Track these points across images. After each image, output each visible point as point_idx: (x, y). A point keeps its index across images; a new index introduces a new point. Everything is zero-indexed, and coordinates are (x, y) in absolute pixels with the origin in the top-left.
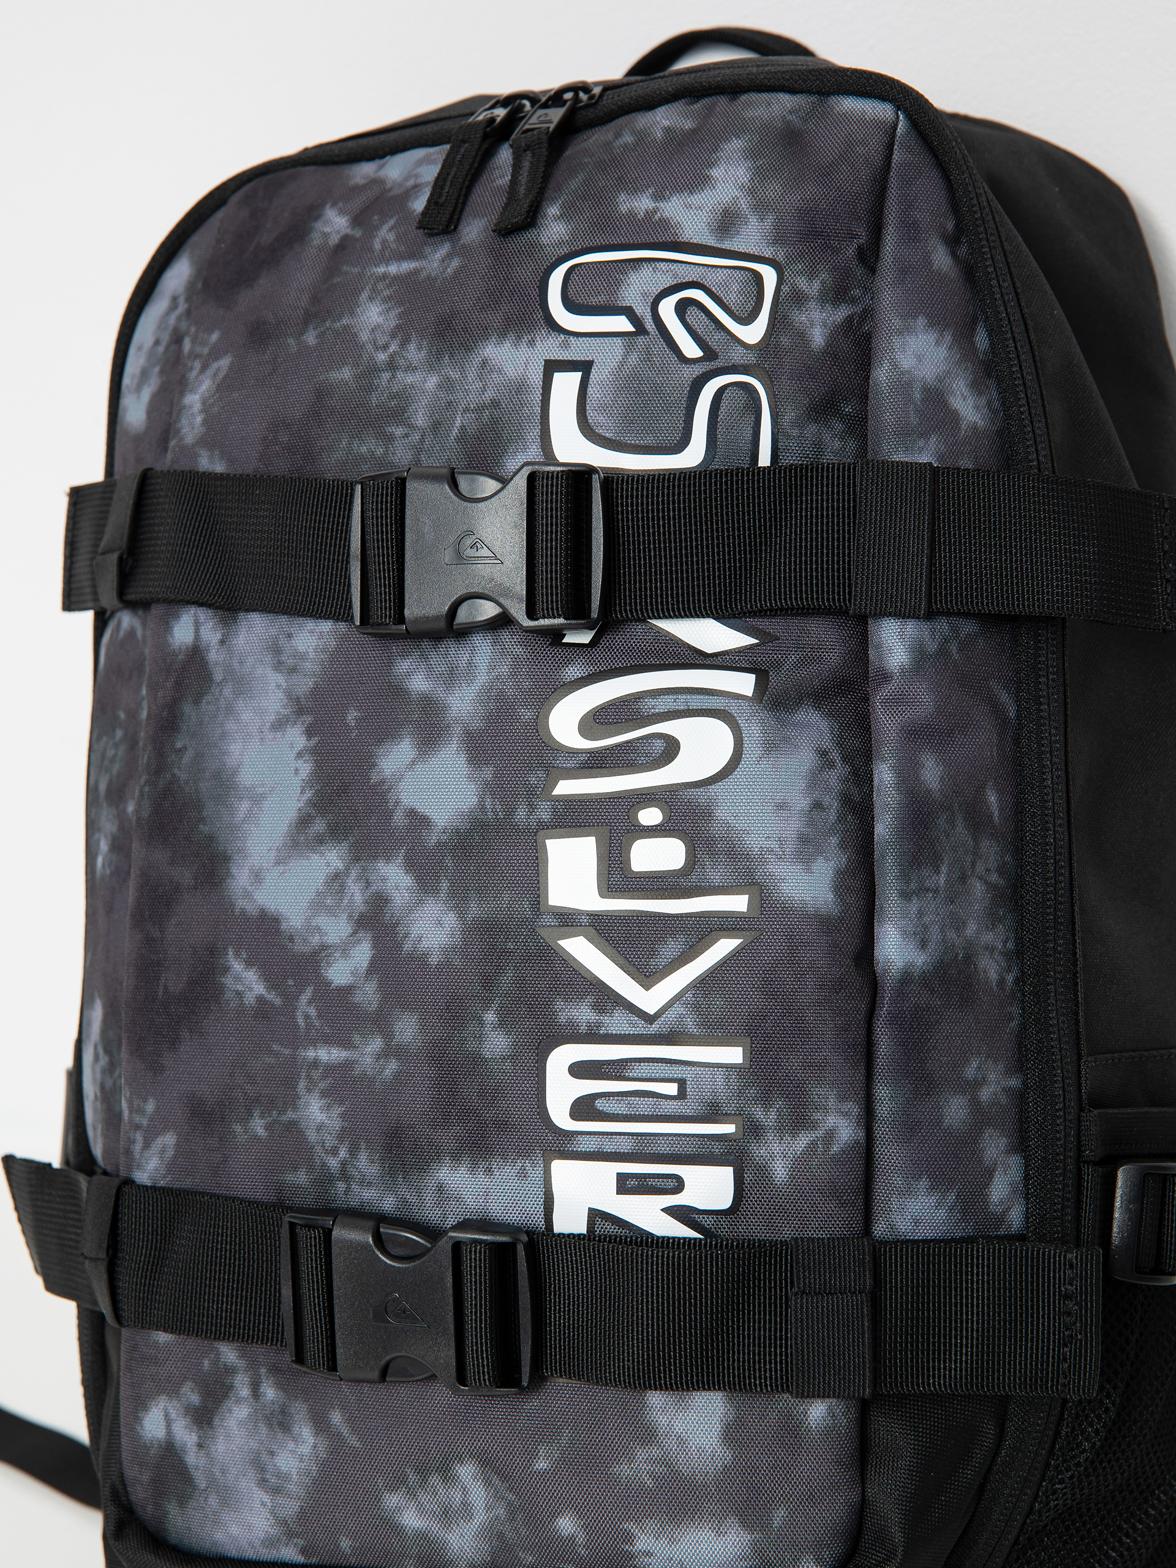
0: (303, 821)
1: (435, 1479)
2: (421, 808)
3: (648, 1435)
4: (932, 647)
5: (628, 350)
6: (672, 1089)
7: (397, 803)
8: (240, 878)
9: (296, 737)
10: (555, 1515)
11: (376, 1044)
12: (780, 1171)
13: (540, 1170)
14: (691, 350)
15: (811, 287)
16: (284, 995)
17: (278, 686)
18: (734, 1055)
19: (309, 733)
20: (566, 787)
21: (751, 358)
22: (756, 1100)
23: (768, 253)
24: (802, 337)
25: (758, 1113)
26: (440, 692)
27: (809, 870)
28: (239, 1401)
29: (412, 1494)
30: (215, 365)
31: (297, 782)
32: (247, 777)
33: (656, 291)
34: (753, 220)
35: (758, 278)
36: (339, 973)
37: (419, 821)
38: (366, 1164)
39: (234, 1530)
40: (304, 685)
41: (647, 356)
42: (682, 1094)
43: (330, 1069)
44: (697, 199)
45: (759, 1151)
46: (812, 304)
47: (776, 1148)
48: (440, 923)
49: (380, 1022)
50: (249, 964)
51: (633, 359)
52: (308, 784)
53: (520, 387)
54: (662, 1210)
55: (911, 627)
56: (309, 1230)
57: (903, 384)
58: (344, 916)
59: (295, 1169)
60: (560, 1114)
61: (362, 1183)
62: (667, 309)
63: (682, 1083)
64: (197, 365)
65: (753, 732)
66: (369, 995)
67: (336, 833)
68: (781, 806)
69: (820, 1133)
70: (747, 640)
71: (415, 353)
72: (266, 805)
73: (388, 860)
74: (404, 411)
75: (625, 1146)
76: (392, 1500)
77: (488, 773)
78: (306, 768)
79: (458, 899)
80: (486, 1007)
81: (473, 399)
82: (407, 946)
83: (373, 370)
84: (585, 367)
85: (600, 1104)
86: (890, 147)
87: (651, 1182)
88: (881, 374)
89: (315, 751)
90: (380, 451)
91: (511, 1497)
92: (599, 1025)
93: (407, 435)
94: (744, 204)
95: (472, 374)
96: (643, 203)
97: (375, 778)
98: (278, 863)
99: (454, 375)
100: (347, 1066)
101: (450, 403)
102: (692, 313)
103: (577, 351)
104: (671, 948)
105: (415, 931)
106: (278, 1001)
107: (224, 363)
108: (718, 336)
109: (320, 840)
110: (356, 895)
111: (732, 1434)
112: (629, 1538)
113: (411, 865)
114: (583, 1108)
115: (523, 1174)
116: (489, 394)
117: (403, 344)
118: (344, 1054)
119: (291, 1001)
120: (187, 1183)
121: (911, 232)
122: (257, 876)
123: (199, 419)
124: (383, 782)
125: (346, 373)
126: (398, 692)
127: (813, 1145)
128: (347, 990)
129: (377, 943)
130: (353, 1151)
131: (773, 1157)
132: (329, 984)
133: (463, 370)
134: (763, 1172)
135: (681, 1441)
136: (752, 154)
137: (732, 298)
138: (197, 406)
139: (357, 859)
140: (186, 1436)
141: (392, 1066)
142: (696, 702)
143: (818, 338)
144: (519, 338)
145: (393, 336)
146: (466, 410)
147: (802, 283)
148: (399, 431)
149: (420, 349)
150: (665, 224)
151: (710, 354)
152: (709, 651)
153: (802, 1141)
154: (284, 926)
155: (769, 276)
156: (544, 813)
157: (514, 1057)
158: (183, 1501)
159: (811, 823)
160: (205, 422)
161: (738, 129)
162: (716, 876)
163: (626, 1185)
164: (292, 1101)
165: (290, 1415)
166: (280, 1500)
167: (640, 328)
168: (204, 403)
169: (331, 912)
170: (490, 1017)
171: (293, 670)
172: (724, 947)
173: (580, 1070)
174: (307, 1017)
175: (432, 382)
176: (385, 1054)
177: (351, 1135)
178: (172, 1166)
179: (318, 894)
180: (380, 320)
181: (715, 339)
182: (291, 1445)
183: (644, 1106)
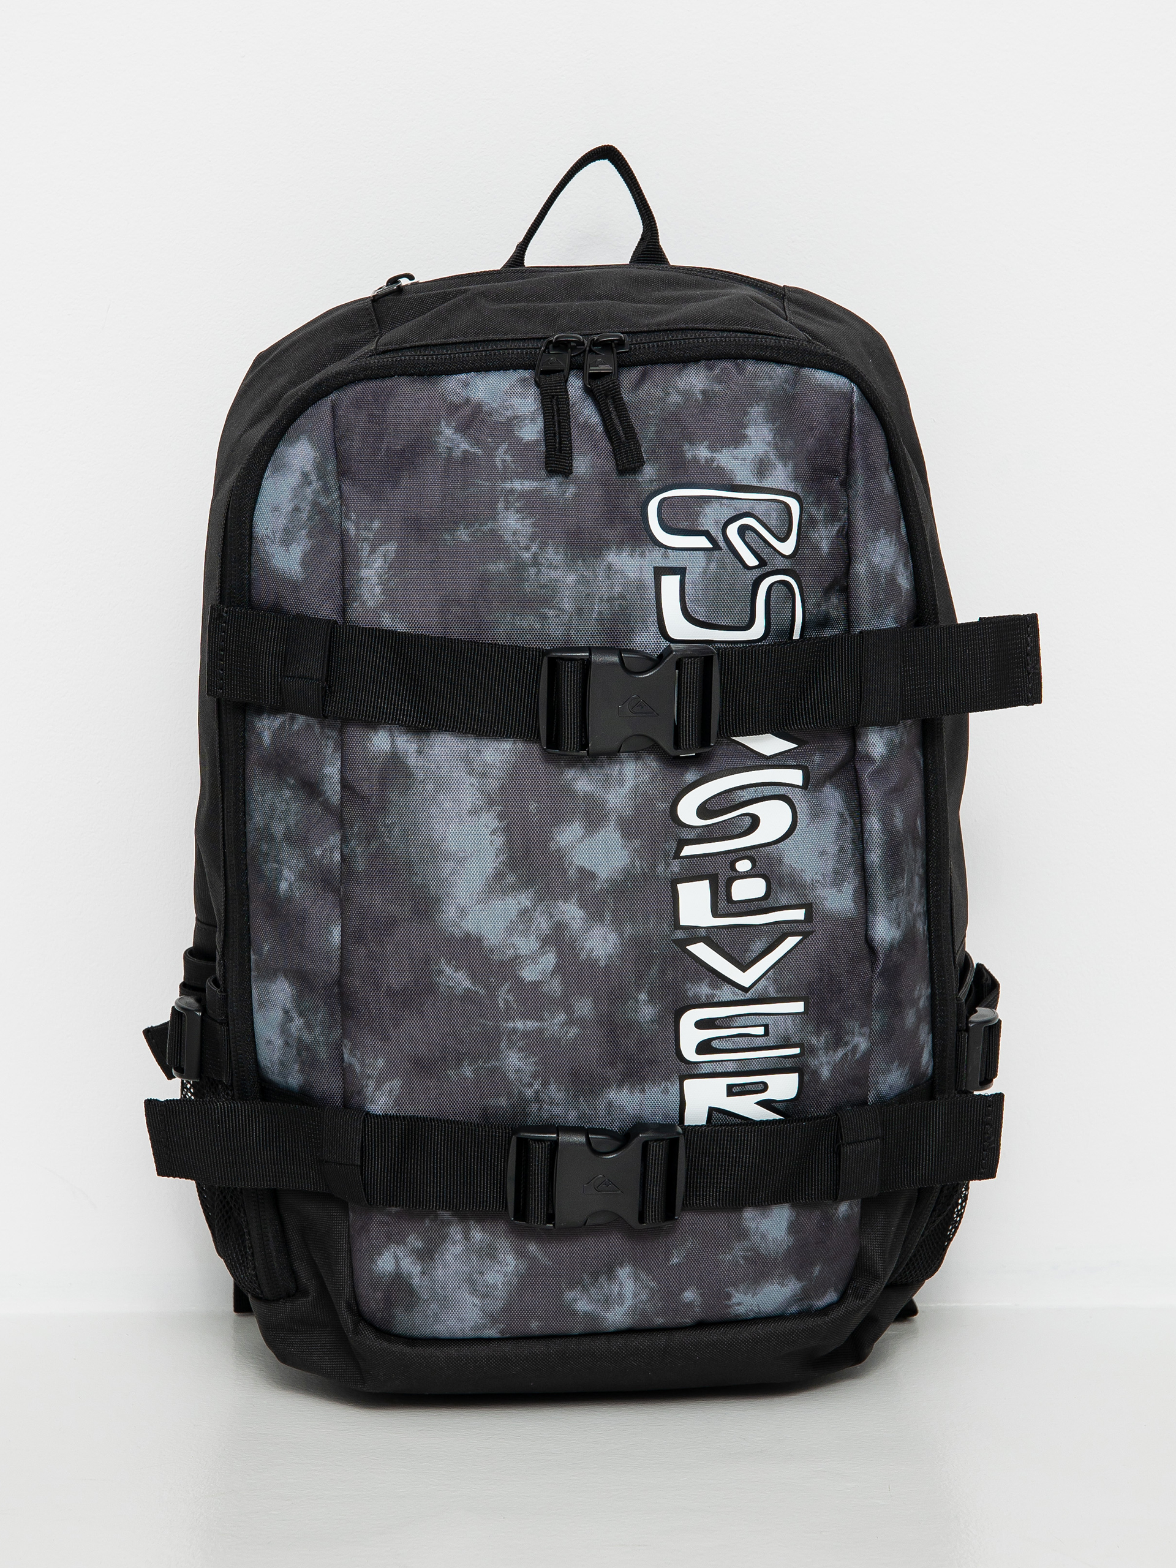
0: (498, 876)
1: (602, 1279)
2: (588, 866)
3: (743, 1234)
4: (897, 741)
5: (709, 560)
6: (760, 1031)
7: (571, 863)
8: (449, 914)
9: (490, 820)
10: (683, 1290)
11: (562, 1017)
12: (825, 1072)
13: (677, 1086)
14: (752, 561)
15: (819, 514)
16: (486, 987)
17: (472, 785)
18: (798, 1007)
19: (501, 817)
20: (688, 850)
21: (786, 565)
22: (812, 1033)
23: (791, 489)
24: (816, 548)
25: (814, 1040)
26: (599, 792)
27: (840, 891)
28: (454, 1243)
29: (585, 1289)
30: (383, 548)
31: (493, 850)
32: (450, 846)
33: (724, 520)
34: (780, 466)
35: (787, 507)
36: (530, 973)
37: (587, 875)
38: (555, 1092)
39: (451, 1322)
40: (493, 784)
41: (723, 566)
42: (766, 1033)
43: (525, 1034)
44: (740, 452)
45: (813, 1062)
46: (820, 526)
47: (824, 1059)
48: (606, 940)
49: (564, 1003)
50: (457, 968)
51: (713, 566)
52: (500, 851)
53: (640, 586)
54: (756, 1103)
55: (887, 733)
56: (535, 1143)
57: (874, 573)
58: (533, 937)
59: (499, 1095)
60: (689, 1051)
61: (551, 1103)
62: (732, 531)
63: (766, 1027)
64: (367, 547)
65: (802, 807)
66: (555, 987)
67: (525, 883)
68: (823, 853)
69: (850, 1047)
70: (788, 745)
71: (552, 554)
72: (467, 865)
73: (566, 899)
74: (553, 597)
75: (731, 1068)
76: (571, 1295)
77: (637, 843)
78: (499, 840)
79: (618, 924)
80: (639, 992)
81: (605, 592)
82: (583, 956)
83: (521, 566)
84: (681, 572)
85: (714, 1044)
86: (852, 412)
87: (748, 1088)
88: (861, 568)
89: (506, 830)
90: (538, 626)
91: (653, 1284)
92: (714, 996)
93: (557, 616)
94: (772, 456)
95: (601, 572)
96: (702, 452)
97: (553, 846)
98: (479, 902)
99: (589, 574)
100: (539, 1032)
101: (588, 595)
102: (749, 535)
103: (674, 561)
104: (758, 946)
105: (588, 945)
106: (482, 992)
107: (391, 547)
108: (767, 550)
109: (512, 888)
110: (542, 923)
111: (794, 1228)
112: (729, 1296)
113: (583, 904)
114: (704, 1047)
115: (665, 1091)
116: (617, 589)
117: (543, 546)
118: (537, 1024)
119: (492, 992)
120: (412, 1110)
121: (871, 472)
122: (463, 912)
123: (378, 590)
124: (558, 850)
125: (501, 566)
126: (567, 791)
127: (846, 1054)
128: (536, 984)
129: (559, 954)
130: (545, 1084)
131: (821, 1064)
132: (523, 980)
133: (594, 570)
134: (815, 1073)
135: (764, 1236)
136: (771, 418)
137: (773, 523)
138: (374, 580)
139: (542, 900)
140: (411, 1267)
141: (573, 1032)
142: (768, 791)
143: (825, 546)
144: (633, 551)
145: (532, 540)
146: (601, 600)
147: (814, 511)
148: (551, 613)
149: (557, 553)
150: (721, 470)
151: (762, 563)
152: (768, 754)
153: (840, 1053)
154: (485, 943)
155: (794, 505)
156: (676, 867)
157: (659, 1020)
158: (409, 1308)
159: (838, 861)
160: (384, 592)
161: (755, 395)
162: (784, 900)
163: (731, 1091)
164: (496, 1053)
165: (496, 1249)
166: (487, 1301)
167: (716, 546)
168: (380, 577)
169: (524, 933)
170: (643, 997)
171: (484, 775)
172: (791, 942)
173: (701, 1024)
174: (506, 1001)
175: (571, 578)
176: (570, 1022)
177: (543, 1075)
178: (397, 1102)
179: (512, 922)
180: (518, 526)
181: (765, 553)
182: (497, 1267)
183: (744, 1043)
